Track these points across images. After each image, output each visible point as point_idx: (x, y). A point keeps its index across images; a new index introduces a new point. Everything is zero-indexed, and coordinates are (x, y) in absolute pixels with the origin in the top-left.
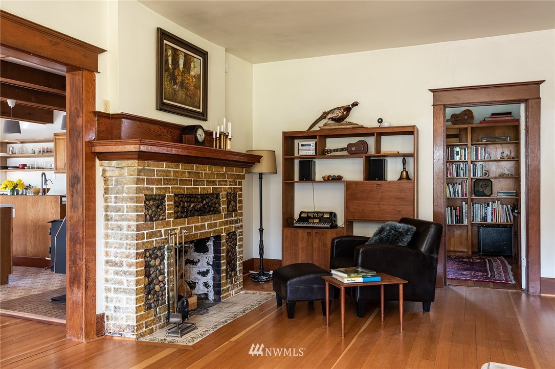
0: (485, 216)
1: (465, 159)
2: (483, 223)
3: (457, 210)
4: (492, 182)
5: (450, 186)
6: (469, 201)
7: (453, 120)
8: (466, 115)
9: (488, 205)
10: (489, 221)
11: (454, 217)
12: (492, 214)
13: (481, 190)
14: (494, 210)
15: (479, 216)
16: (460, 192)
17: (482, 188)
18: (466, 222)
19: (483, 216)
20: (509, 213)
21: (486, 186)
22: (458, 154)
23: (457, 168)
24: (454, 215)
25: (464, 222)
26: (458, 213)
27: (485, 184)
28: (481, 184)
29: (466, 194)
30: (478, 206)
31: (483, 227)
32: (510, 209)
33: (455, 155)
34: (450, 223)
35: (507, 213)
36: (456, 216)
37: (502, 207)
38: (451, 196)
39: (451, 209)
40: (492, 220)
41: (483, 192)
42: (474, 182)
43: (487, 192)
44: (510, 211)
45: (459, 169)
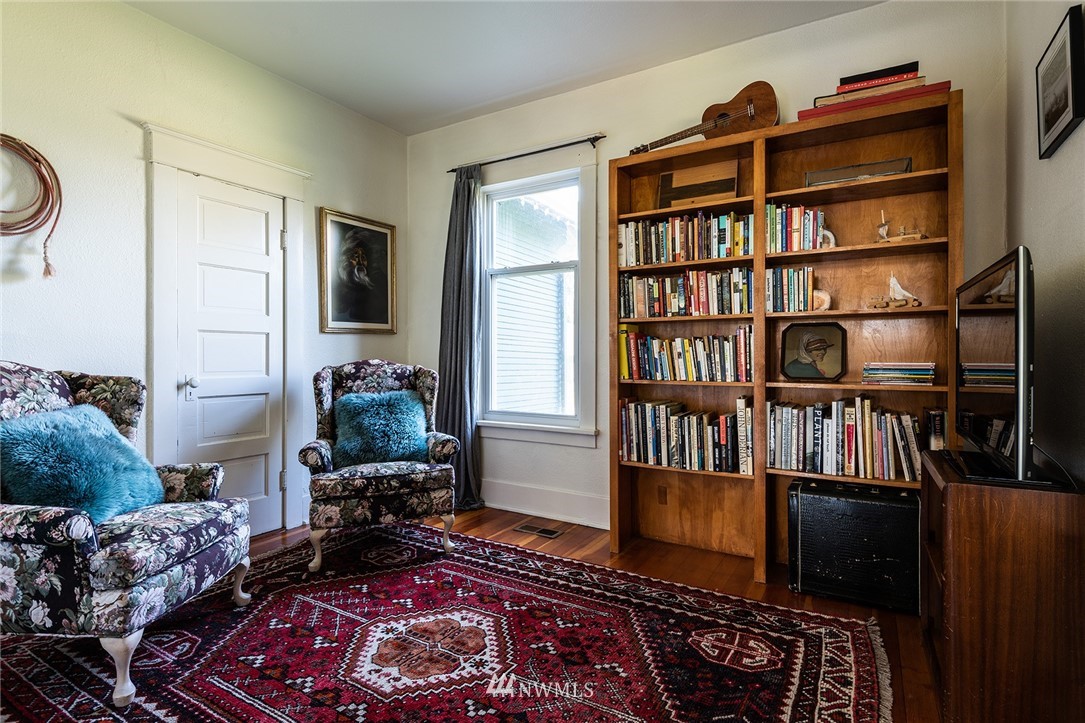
0: (814, 454)
1: (746, 252)
2: (806, 475)
3: (718, 425)
4: (844, 332)
5: (699, 345)
6: (759, 396)
7: (710, 124)
8: (750, 101)
9: (827, 413)
10: (830, 469)
11: (711, 449)
12: (840, 445)
13: (806, 359)
14: (848, 434)
15: (794, 451)
16: (729, 365)
17: (808, 351)
18: (746, 469)
19: (809, 450)
20: (906, 448)
21: (825, 346)
22: (721, 240)
23: (720, 285)
24: (710, 443)
25: (742, 467)
26: (723, 435)
27: (821, 341)
28: (806, 338)
29: (748, 373)
30: (787, 414)
31: (807, 489)
32: (910, 432)
33: (715, 241)
34: (696, 467)
35: (900, 444)
36: (716, 445)
37: (879, 423)
38: (699, 378)
39: (700, 422)
40: (841, 467)
41: (813, 365)
42: (784, 333)
43: (828, 365)
44: (912, 439)
45: (726, 289)
